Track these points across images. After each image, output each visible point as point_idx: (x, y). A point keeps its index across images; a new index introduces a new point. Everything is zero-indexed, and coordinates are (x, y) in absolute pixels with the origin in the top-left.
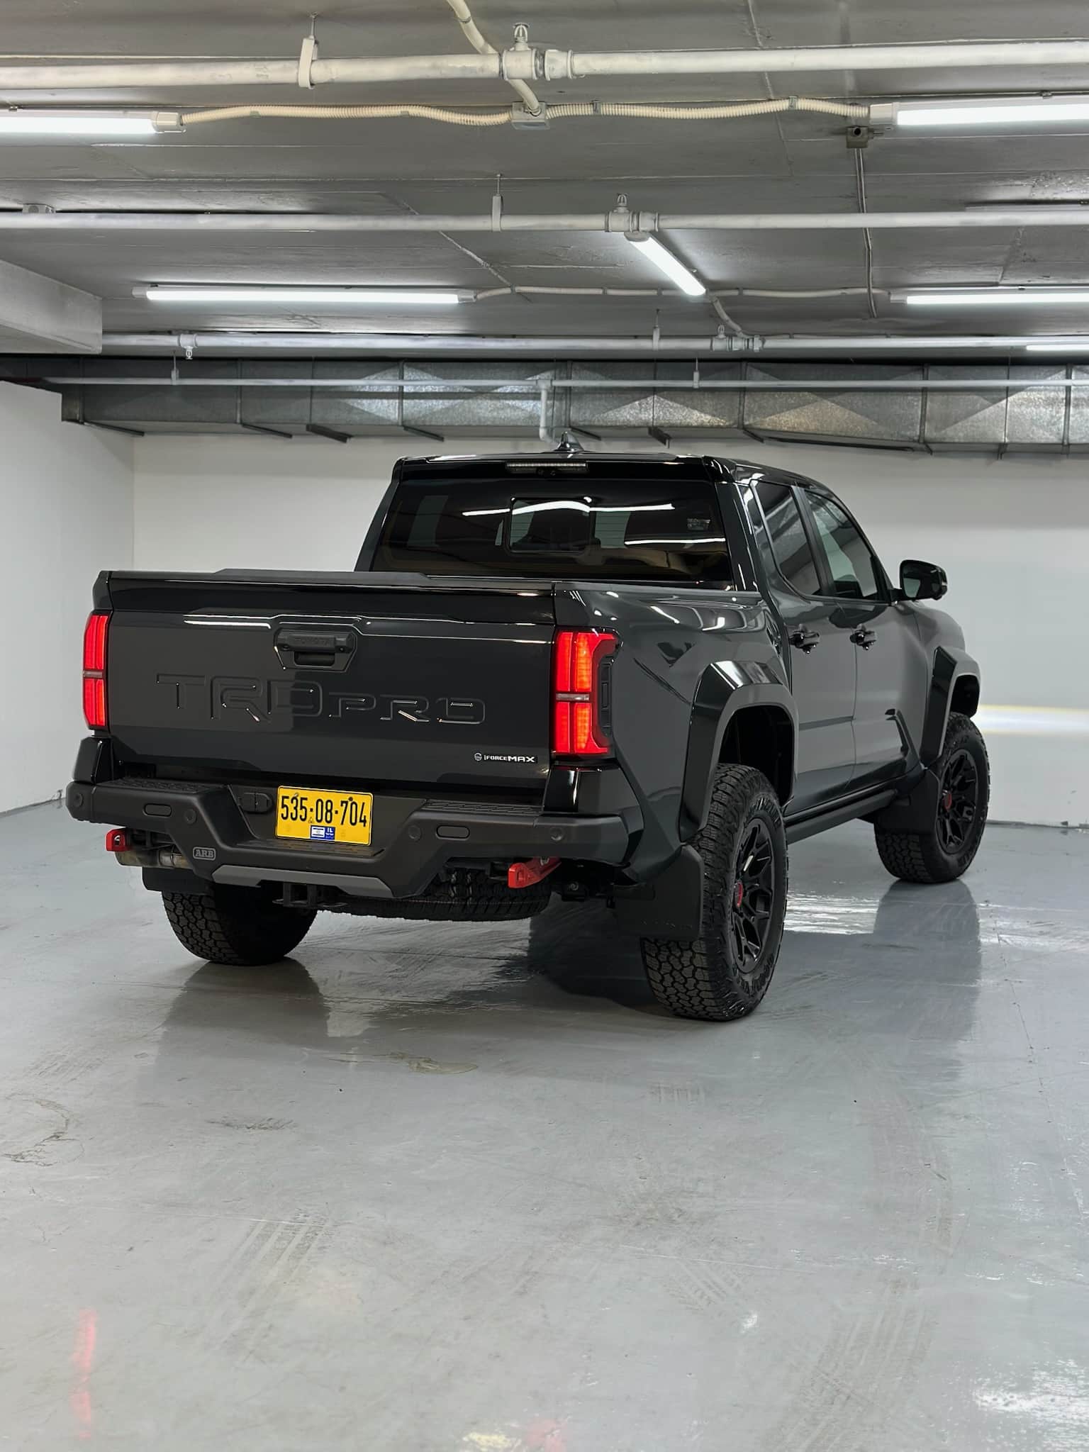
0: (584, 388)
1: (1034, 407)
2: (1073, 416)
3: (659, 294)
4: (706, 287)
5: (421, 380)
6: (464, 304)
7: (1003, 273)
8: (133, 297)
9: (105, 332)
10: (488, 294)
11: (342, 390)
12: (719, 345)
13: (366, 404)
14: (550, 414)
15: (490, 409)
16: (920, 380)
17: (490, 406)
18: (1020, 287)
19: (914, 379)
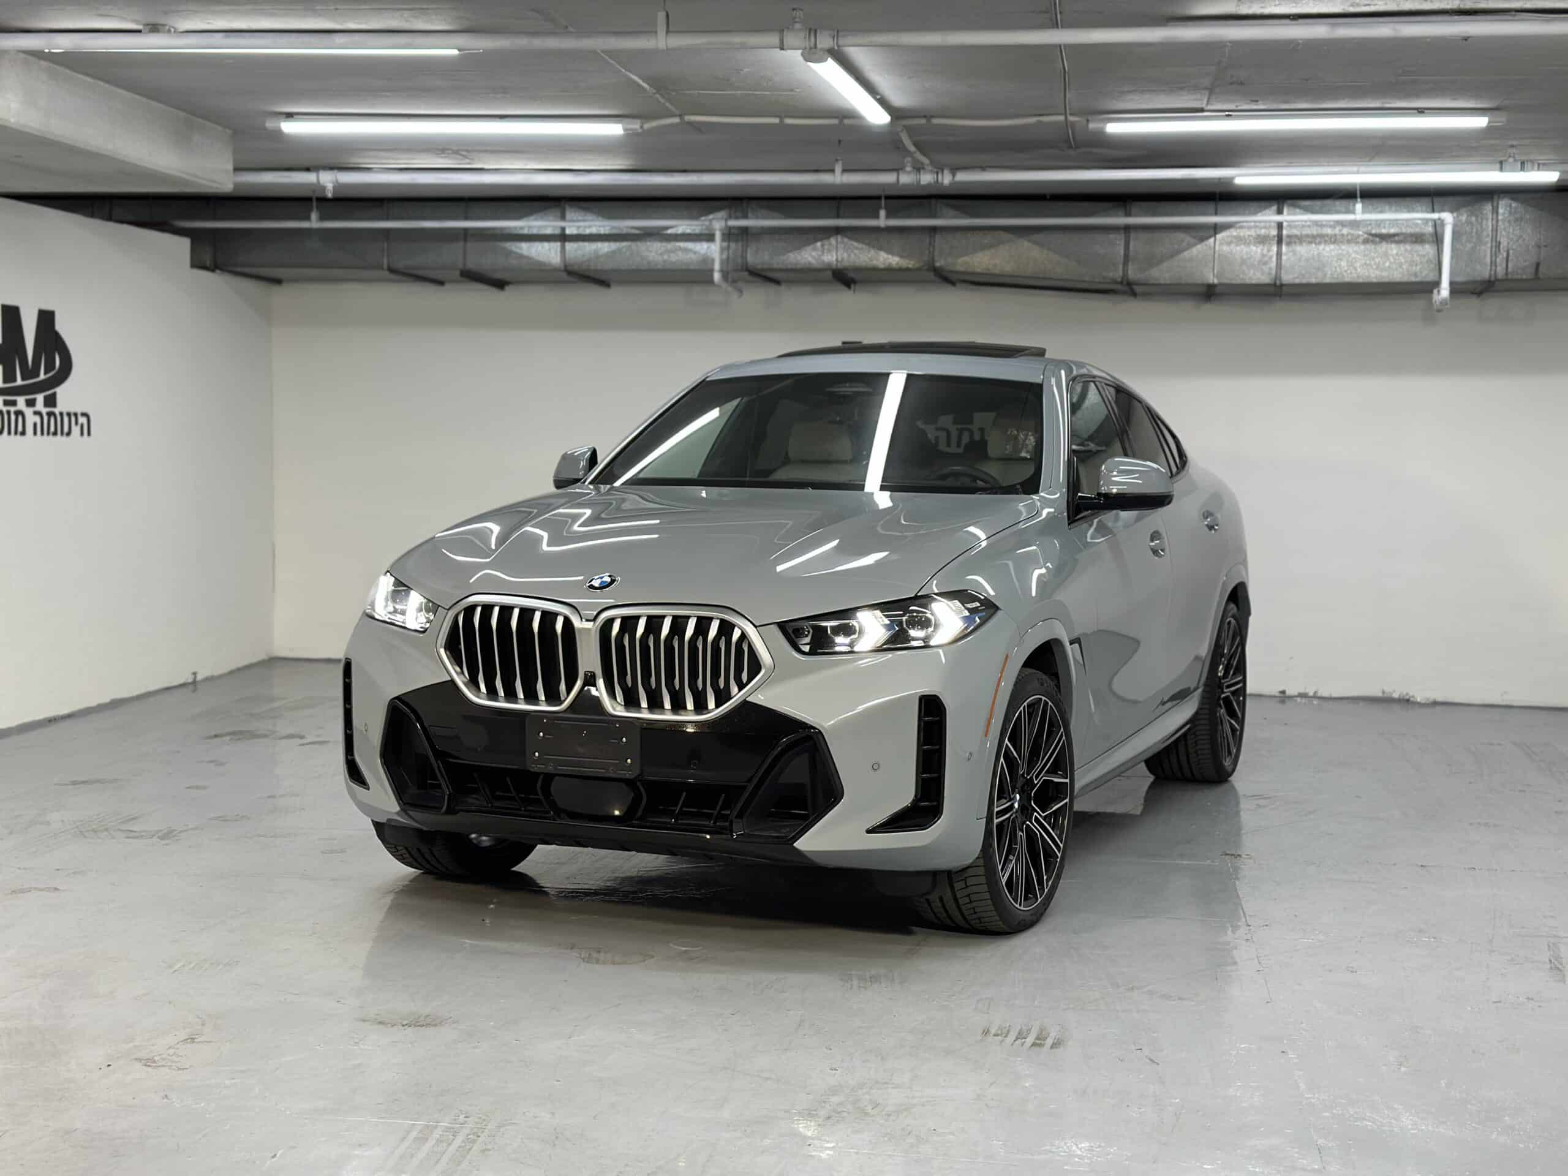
0: (762, 228)
1: (1245, 244)
2: (1286, 254)
3: (841, 122)
4: (890, 115)
5: (584, 221)
6: (630, 135)
7: (1209, 99)
8: (265, 129)
9: (237, 169)
10: (654, 124)
11: (498, 232)
12: (906, 178)
13: (525, 248)
14: (725, 256)
15: (659, 251)
16: (1123, 216)
17: (660, 249)
18: (1227, 113)
19: (1117, 216)
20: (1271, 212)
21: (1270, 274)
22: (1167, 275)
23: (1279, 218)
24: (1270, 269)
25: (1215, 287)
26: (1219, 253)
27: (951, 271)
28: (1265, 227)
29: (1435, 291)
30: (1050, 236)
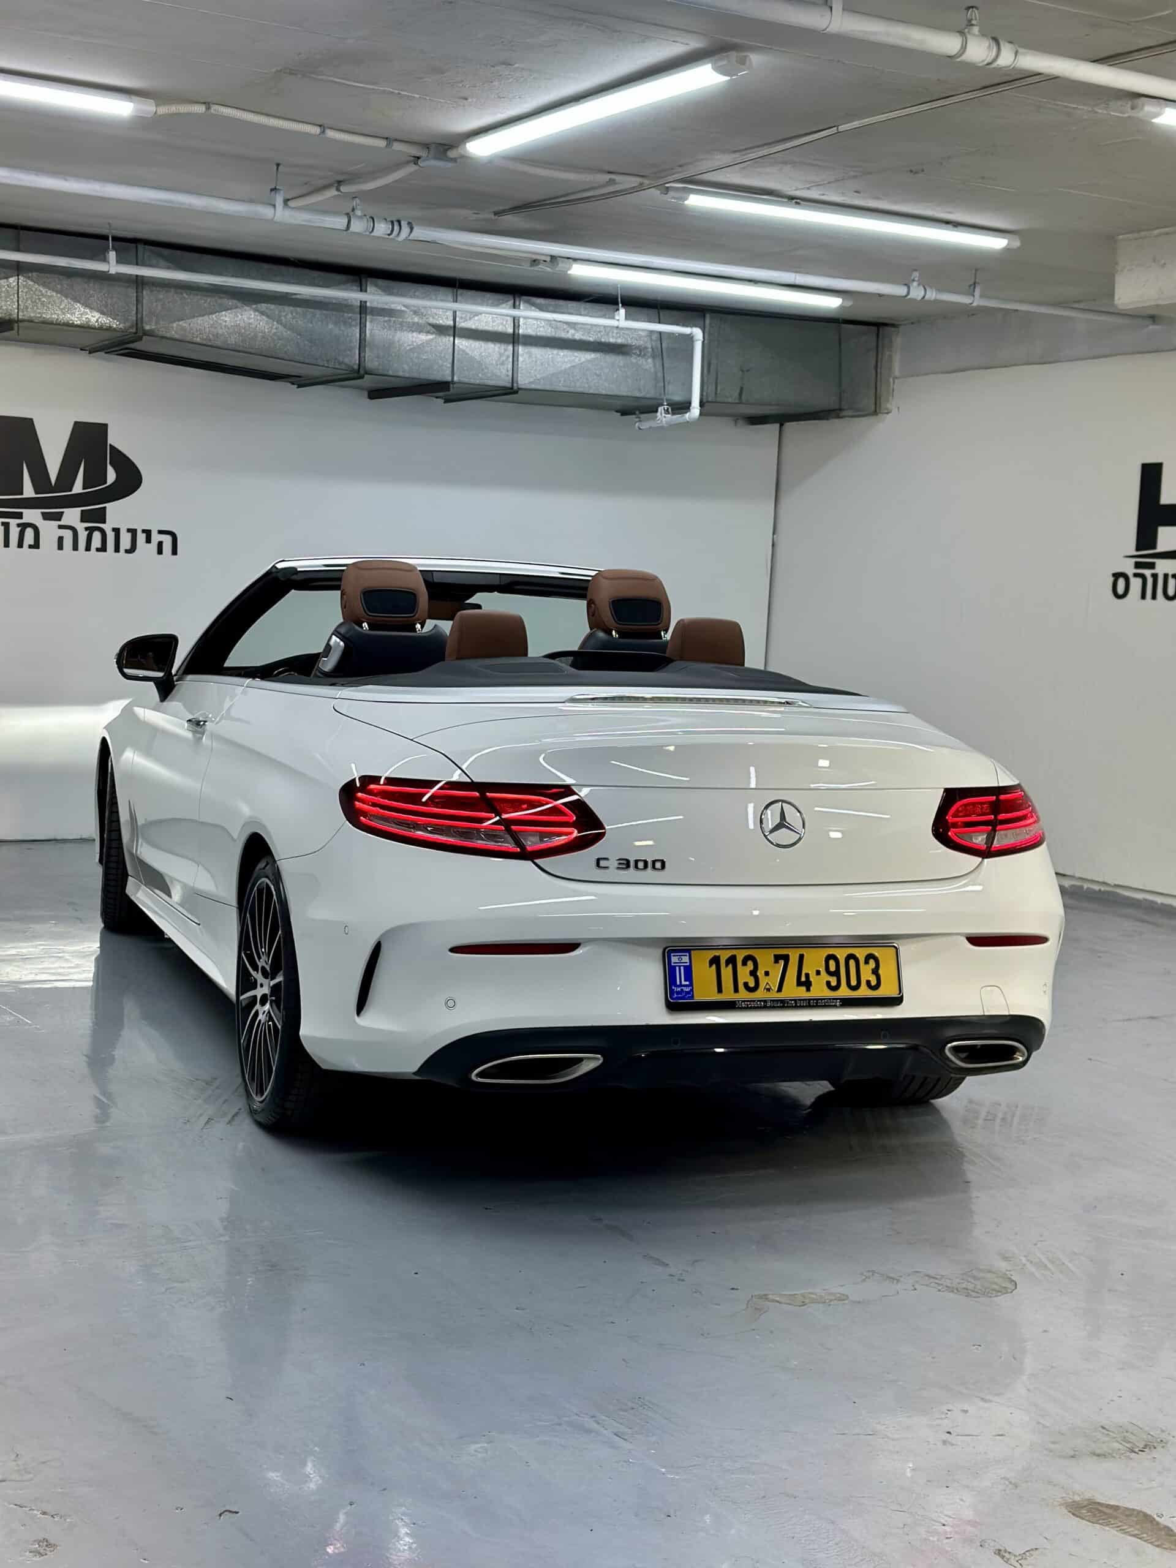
20: (508, 306)
21: (508, 376)
23: (515, 312)
24: (508, 371)
25: (451, 385)
26: (458, 347)
27: (163, 337)
28: (502, 324)
29: (660, 409)
30: (280, 307)
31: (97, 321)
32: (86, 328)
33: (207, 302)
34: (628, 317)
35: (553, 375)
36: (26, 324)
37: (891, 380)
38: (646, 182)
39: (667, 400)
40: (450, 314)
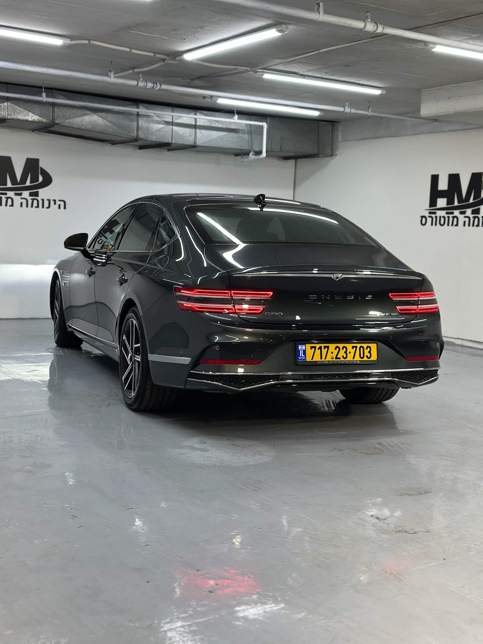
1: (183, 127)
2: (198, 134)
12: (141, 84)
16: (135, 108)
20: (193, 114)
21: (193, 140)
22: (154, 137)
23: (196, 116)
25: (172, 144)
26: (174, 129)
27: (62, 126)
28: (191, 121)
29: (251, 154)
30: (107, 114)
31: (38, 119)
32: (33, 122)
33: (79, 112)
34: (239, 118)
35: (210, 140)
36: (10, 120)
37: (338, 143)
38: (249, 69)
39: (253, 150)
40: (171, 117)
